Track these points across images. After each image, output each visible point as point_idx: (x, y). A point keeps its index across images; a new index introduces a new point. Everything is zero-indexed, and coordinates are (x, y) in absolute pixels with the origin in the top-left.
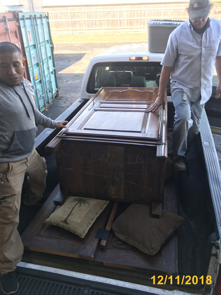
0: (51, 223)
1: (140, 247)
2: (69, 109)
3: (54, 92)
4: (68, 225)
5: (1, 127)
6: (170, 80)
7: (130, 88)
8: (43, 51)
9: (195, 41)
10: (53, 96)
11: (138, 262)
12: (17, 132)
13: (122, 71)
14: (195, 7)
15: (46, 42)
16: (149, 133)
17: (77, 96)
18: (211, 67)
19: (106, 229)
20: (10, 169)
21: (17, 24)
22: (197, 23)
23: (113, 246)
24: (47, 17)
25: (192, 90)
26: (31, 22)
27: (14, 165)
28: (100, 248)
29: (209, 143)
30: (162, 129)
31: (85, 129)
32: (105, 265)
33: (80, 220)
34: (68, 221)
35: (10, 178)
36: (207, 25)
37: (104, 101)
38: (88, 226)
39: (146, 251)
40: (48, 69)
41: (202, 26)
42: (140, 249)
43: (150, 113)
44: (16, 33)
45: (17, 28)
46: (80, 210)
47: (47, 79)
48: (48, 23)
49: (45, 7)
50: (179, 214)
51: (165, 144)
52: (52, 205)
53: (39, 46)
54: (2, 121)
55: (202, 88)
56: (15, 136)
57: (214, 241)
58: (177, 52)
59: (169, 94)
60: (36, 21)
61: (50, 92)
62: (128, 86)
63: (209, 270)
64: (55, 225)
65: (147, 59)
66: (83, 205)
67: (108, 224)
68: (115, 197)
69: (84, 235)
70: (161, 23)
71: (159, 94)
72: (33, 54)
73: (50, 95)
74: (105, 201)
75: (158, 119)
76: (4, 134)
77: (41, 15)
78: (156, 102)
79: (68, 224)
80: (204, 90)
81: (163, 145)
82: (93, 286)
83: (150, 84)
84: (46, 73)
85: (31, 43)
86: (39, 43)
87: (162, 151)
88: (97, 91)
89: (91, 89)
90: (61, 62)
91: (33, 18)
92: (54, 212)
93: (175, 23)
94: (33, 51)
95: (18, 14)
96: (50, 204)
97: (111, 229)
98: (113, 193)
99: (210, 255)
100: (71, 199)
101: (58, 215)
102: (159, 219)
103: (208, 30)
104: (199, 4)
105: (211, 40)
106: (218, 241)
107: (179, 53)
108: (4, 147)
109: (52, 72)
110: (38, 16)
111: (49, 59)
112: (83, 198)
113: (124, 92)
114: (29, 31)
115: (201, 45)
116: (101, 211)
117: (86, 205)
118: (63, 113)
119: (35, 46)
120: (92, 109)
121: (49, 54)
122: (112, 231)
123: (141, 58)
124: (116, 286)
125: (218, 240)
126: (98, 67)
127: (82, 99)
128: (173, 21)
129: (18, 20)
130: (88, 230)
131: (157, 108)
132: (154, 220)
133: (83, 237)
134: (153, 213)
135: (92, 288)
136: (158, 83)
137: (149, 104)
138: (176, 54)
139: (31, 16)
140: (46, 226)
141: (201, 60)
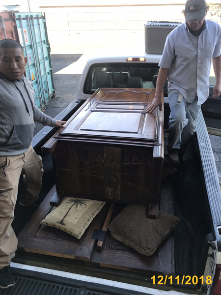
0: (47, 224)
1: (137, 248)
2: (65, 109)
3: (50, 92)
4: (64, 226)
5: (1, 120)
6: (167, 81)
7: (127, 89)
8: (39, 51)
9: (191, 43)
10: (49, 97)
11: (134, 263)
12: (16, 126)
13: (119, 72)
14: (191, 9)
15: (43, 43)
16: (145, 134)
17: (74, 97)
18: (207, 68)
19: (103, 230)
20: (8, 163)
21: (13, 24)
22: (193, 25)
23: (109, 246)
24: (44, 18)
25: (188, 92)
26: (28, 22)
27: (12, 159)
28: (96, 249)
29: (206, 144)
30: (158, 130)
31: (81, 130)
32: (101, 266)
33: (76, 221)
34: (64, 222)
35: (8, 173)
36: (203, 27)
37: (101, 102)
38: (84, 227)
39: (143, 252)
40: (45, 69)
41: (198, 28)
42: (137, 250)
43: (147, 114)
44: (12, 33)
45: (13, 28)
46: (77, 211)
47: (44, 80)
48: (45, 24)
49: (42, 7)
50: (175, 215)
51: (162, 145)
52: (48, 206)
53: (35, 46)
54: (2, 113)
55: (197, 89)
56: (14, 130)
57: (211, 241)
58: (174, 54)
59: (166, 95)
60: (32, 21)
61: (46, 92)
62: (125, 87)
63: (206, 270)
64: (51, 226)
65: (143, 60)
66: (79, 205)
67: (105, 224)
68: (111, 198)
69: (80, 236)
70: (157, 25)
71: (155, 95)
72: (30, 54)
73: (46, 96)
74: (102, 202)
75: (155, 120)
76: (4, 127)
77: (37, 16)
78: (152, 103)
79: (64, 224)
80: (200, 91)
81: (160, 146)
82: (89, 287)
83: (147, 85)
84: (43, 73)
85: (28, 43)
86: (36, 44)
87: (159, 152)
88: (94, 92)
89: (88, 90)
90: (57, 63)
91: (30, 18)
92: (51, 213)
93: (172, 24)
94: (29, 52)
95: (14, 14)
96: (46, 205)
97: (108, 229)
98: (110, 194)
99: (206, 255)
100: (67, 200)
101: (54, 216)
102: (156, 220)
103: (204, 32)
104: (195, 6)
105: (207, 42)
106: (214, 242)
107: (176, 54)
108: (3, 140)
109: (49, 72)
110: (34, 16)
111: (45, 59)
112: (80, 199)
113: (120, 93)
114: (25, 31)
115: (197, 48)
116: (98, 212)
117: (83, 205)
118: (60, 114)
119: (31, 46)
120: (89, 110)
121: (46, 55)
122: (108, 232)
123: (138, 59)
124: (113, 287)
125: (215, 240)
126: (94, 68)
127: (79, 100)
128: (170, 22)
129: (14, 20)
130: (84, 230)
131: (154, 109)
132: (151, 221)
133: (79, 238)
134: (149, 213)
135: (88, 289)
136: (155, 85)
137: (146, 105)
138: (173, 55)
139: (27, 16)
140: (42, 227)
141: (197, 62)
